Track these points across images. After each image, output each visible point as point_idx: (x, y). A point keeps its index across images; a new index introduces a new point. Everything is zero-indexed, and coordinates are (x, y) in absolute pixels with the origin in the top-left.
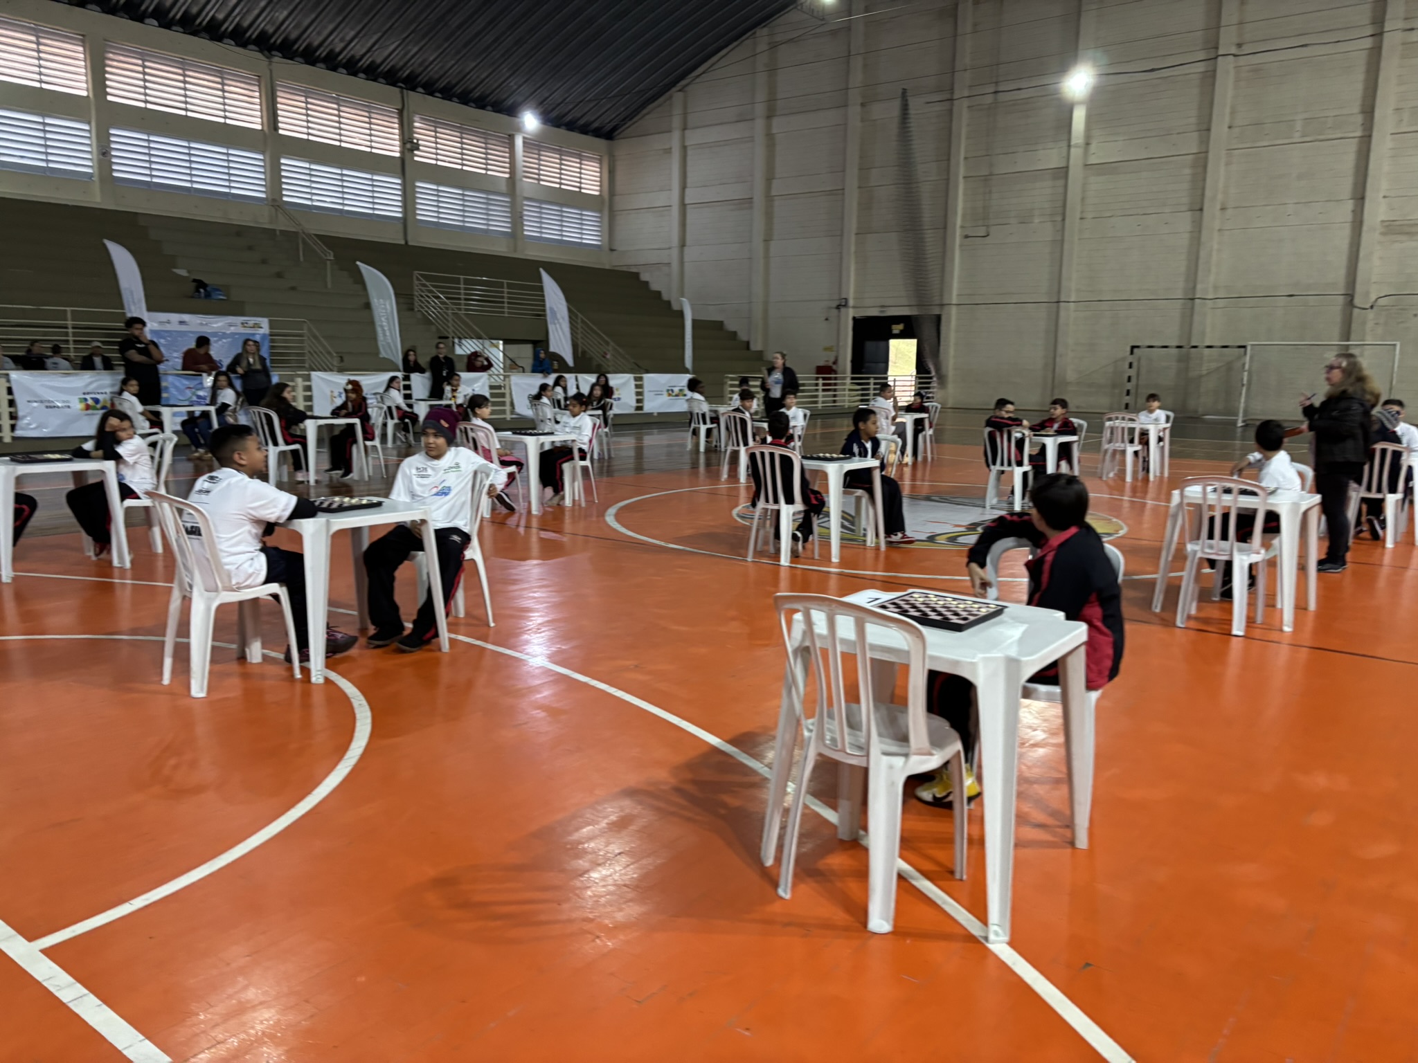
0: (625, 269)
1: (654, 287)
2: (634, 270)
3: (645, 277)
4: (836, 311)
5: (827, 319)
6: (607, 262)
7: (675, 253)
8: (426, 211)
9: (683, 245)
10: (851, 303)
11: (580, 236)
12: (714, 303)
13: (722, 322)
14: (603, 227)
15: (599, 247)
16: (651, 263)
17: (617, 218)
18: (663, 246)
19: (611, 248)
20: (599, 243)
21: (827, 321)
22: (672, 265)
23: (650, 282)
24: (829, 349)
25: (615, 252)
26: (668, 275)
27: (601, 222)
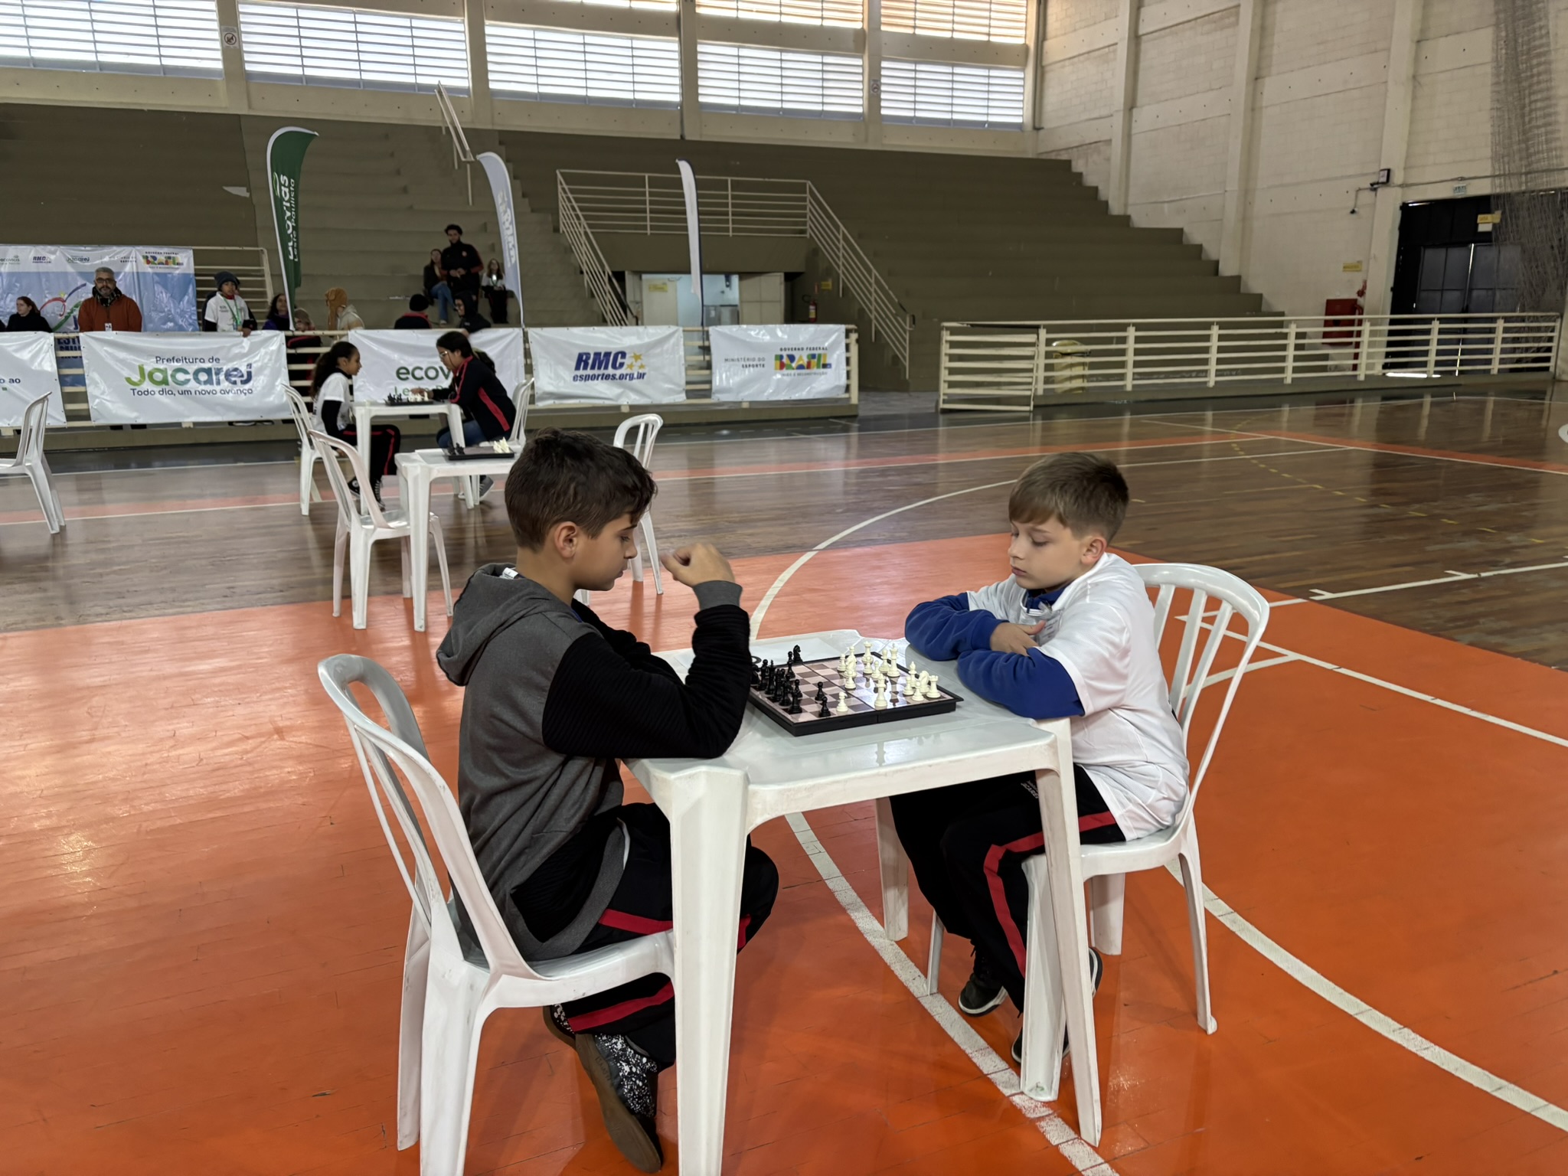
0: (1053, 156)
1: (1090, 180)
2: (1064, 157)
3: (1078, 166)
4: (1367, 197)
5: (1353, 212)
6: (1028, 150)
7: (1118, 121)
8: (716, 90)
9: (1131, 105)
10: (1398, 178)
11: (985, 111)
12: (1171, 199)
13: (1181, 230)
14: (1026, 93)
15: (1020, 126)
16: (1087, 142)
17: (1049, 76)
18: (1104, 112)
19: (1037, 126)
20: (1019, 120)
21: (1354, 216)
22: (1113, 142)
23: (1084, 173)
24: (1353, 267)
25: (1041, 132)
26: (1108, 160)
27: (1023, 86)
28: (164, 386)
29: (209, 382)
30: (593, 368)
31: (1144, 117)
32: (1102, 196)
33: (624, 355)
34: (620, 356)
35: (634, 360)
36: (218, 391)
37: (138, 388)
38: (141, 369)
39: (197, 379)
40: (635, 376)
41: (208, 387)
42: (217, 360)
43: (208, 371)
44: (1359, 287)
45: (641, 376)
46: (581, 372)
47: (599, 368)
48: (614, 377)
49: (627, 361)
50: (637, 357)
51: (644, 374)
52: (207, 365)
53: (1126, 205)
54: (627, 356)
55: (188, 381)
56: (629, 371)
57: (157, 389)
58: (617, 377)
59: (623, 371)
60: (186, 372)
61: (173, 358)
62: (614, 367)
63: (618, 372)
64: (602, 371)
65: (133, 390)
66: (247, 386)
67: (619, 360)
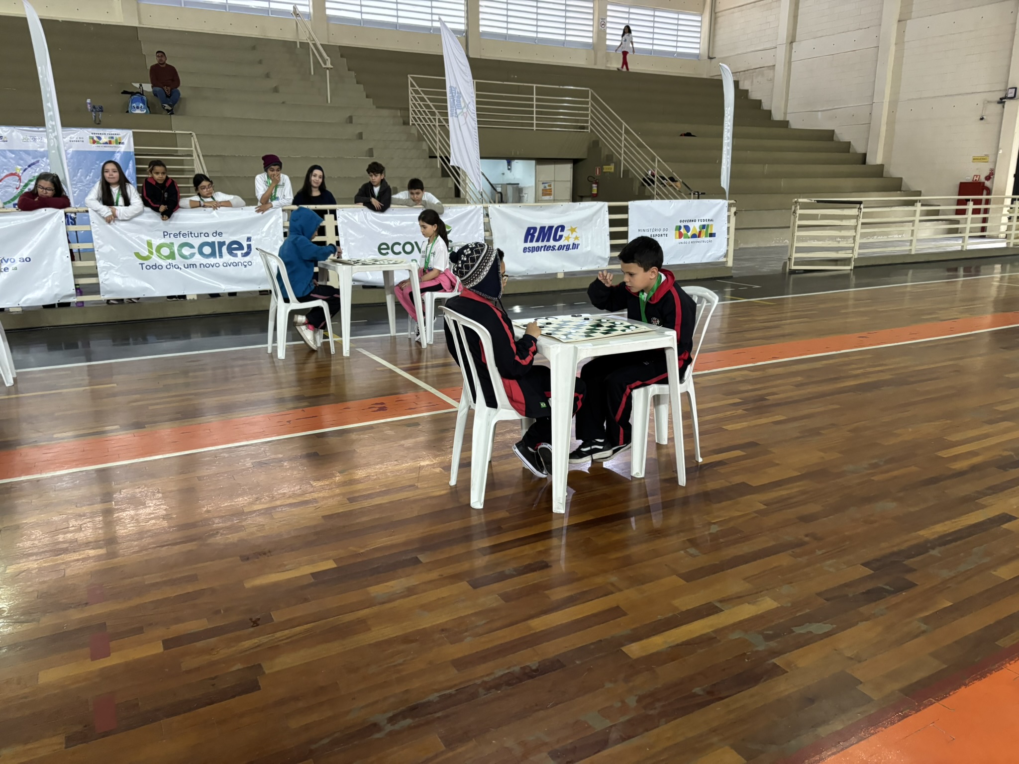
1: (755, 95)
3: (745, 85)
4: (997, 107)
5: (981, 119)
6: (703, 72)
7: (781, 53)
8: (493, 22)
9: (792, 40)
11: (674, 44)
12: (824, 109)
13: (833, 131)
14: (702, 32)
15: (697, 56)
16: (753, 68)
17: (720, 20)
18: (768, 46)
19: (711, 56)
20: (697, 52)
21: (983, 121)
22: (776, 67)
23: (750, 91)
24: (983, 159)
25: (713, 60)
26: (772, 80)
27: (701, 27)
28: (170, 261)
29: (213, 254)
30: (537, 241)
31: (801, 49)
32: (765, 106)
33: (562, 228)
34: (560, 229)
35: (570, 232)
36: (221, 264)
37: (146, 263)
38: (149, 244)
39: (201, 253)
40: (571, 247)
41: (212, 261)
42: (220, 234)
43: (212, 245)
44: (987, 173)
45: (575, 246)
46: (529, 245)
47: (543, 241)
48: (553, 248)
49: (565, 234)
50: (573, 230)
51: (578, 245)
52: (210, 239)
53: (785, 114)
54: (566, 229)
55: (192, 255)
56: (566, 243)
57: (164, 263)
58: (556, 248)
59: (562, 242)
60: (192, 247)
61: (180, 234)
62: (555, 240)
63: (557, 244)
64: (545, 243)
65: (142, 264)
66: (247, 259)
67: (559, 233)
